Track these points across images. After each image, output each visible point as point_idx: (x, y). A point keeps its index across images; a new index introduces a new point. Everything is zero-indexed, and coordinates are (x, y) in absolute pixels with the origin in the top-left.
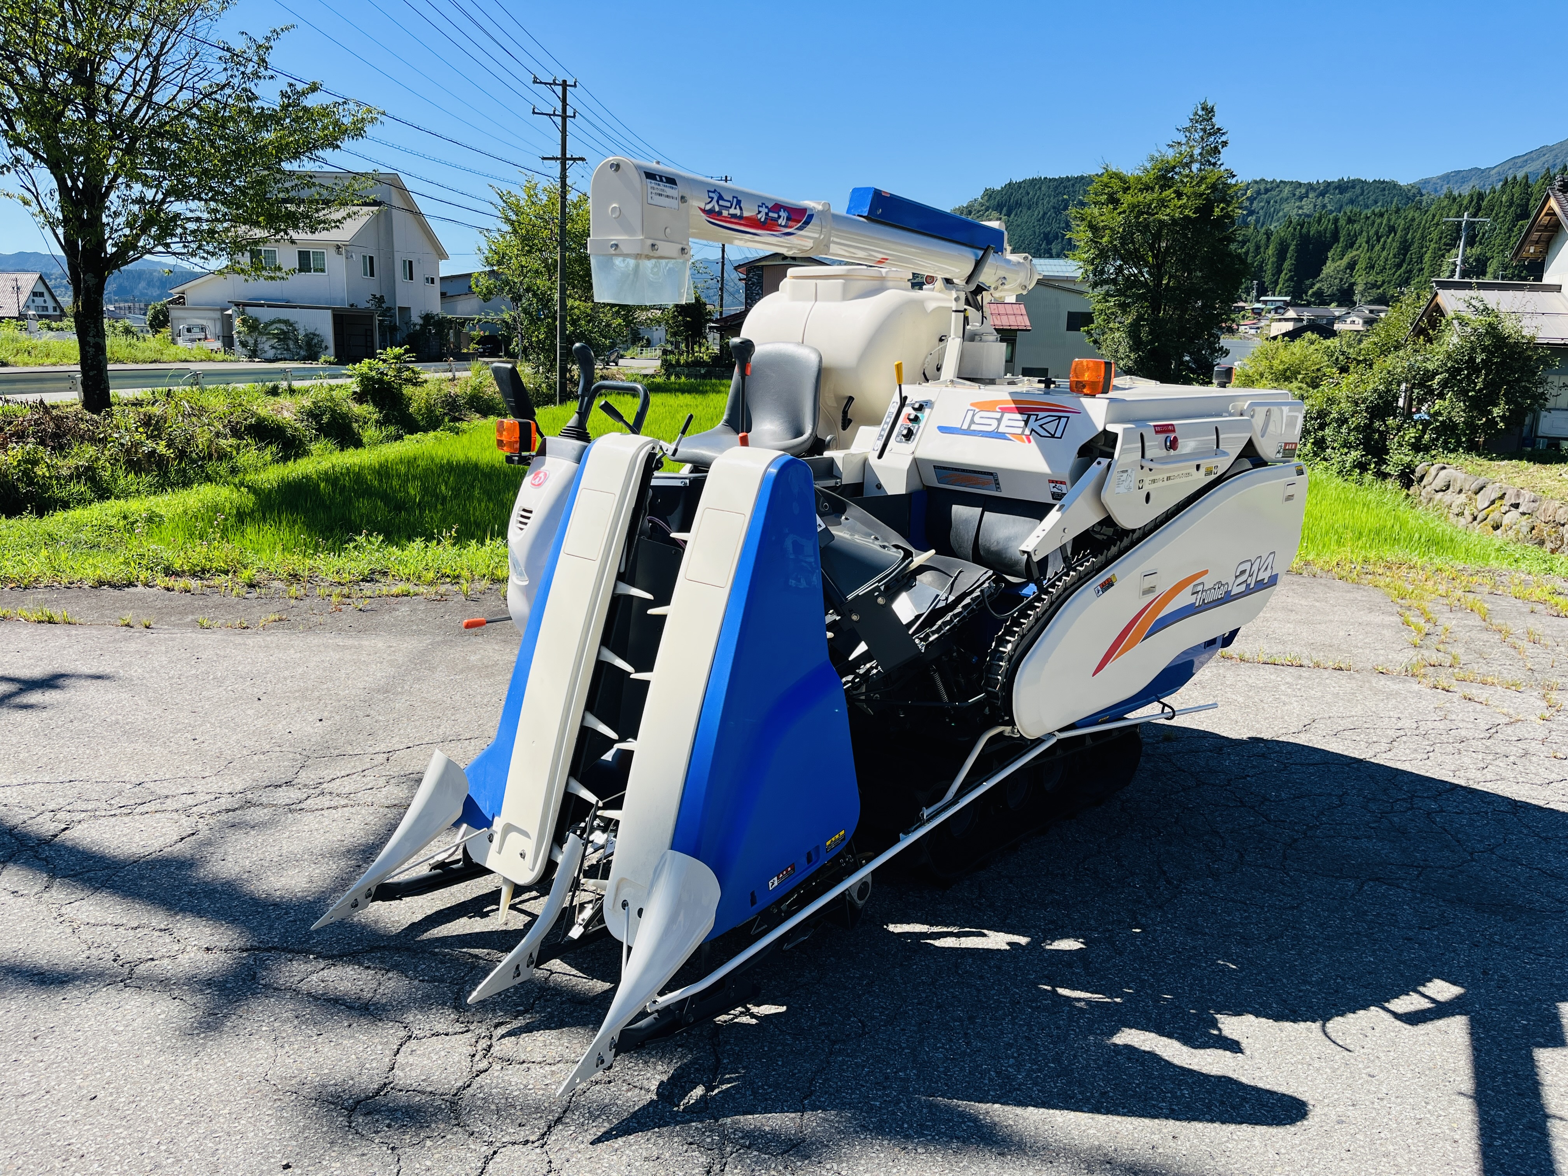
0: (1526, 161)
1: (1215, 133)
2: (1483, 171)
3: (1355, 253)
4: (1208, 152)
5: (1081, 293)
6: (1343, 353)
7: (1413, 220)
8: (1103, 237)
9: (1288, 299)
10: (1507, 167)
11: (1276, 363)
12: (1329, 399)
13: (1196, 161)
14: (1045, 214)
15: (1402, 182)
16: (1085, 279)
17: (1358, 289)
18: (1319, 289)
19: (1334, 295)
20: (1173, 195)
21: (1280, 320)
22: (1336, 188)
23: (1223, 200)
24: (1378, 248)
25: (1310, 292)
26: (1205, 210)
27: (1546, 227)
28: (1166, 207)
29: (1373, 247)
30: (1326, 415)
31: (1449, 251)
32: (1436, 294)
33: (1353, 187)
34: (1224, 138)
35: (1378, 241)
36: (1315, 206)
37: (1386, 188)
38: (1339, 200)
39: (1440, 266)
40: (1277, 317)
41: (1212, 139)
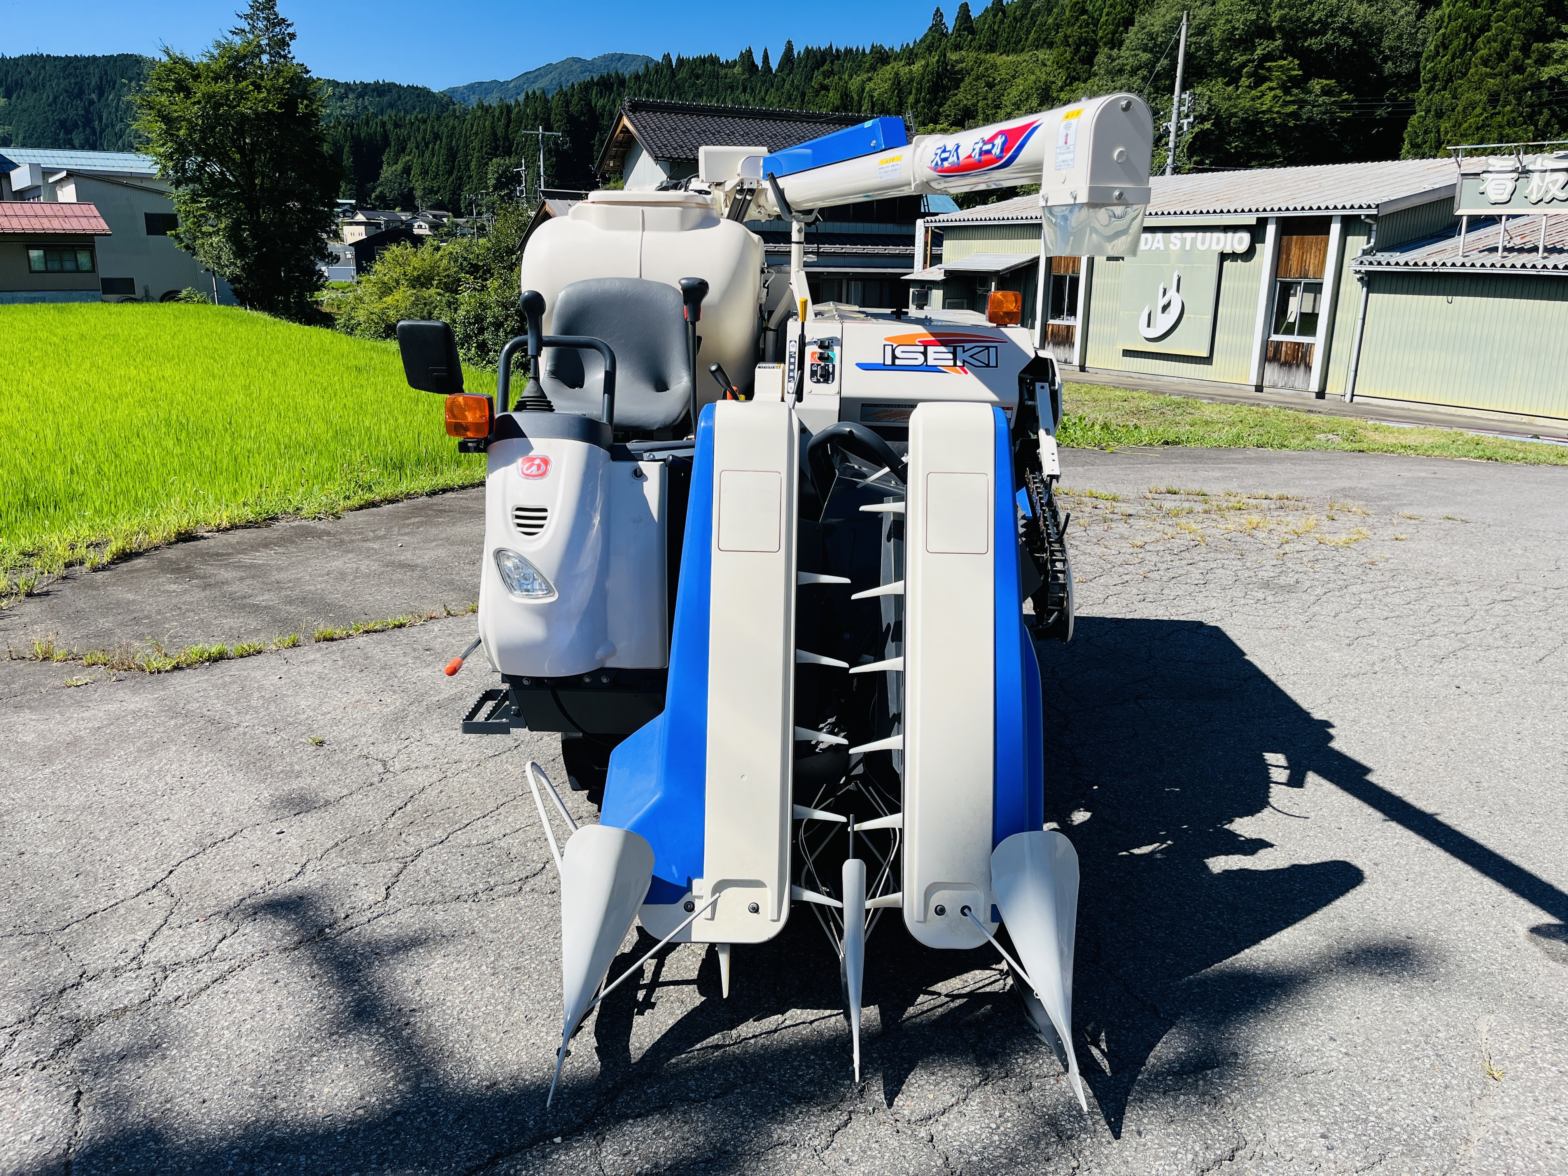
0: (537, 77)
1: (279, 24)
2: (502, 84)
3: (408, 158)
4: (276, 43)
5: (162, 193)
6: (465, 259)
7: (454, 128)
8: (179, 129)
9: (353, 201)
10: (521, 82)
11: (409, 269)
12: (481, 304)
13: (265, 52)
14: (56, 98)
15: (435, 90)
16: (165, 176)
17: (418, 193)
18: (381, 192)
19: (397, 199)
20: (251, 87)
21: (351, 224)
22: (373, 91)
23: (304, 97)
24: (427, 154)
25: (373, 195)
26: (289, 105)
27: (621, 143)
28: (247, 99)
29: (423, 153)
30: (482, 320)
31: (491, 160)
32: (544, 203)
33: (390, 91)
34: (290, 30)
35: (427, 147)
36: (357, 107)
37: (420, 94)
38: (379, 102)
39: (486, 173)
40: (347, 220)
41: (277, 29)
